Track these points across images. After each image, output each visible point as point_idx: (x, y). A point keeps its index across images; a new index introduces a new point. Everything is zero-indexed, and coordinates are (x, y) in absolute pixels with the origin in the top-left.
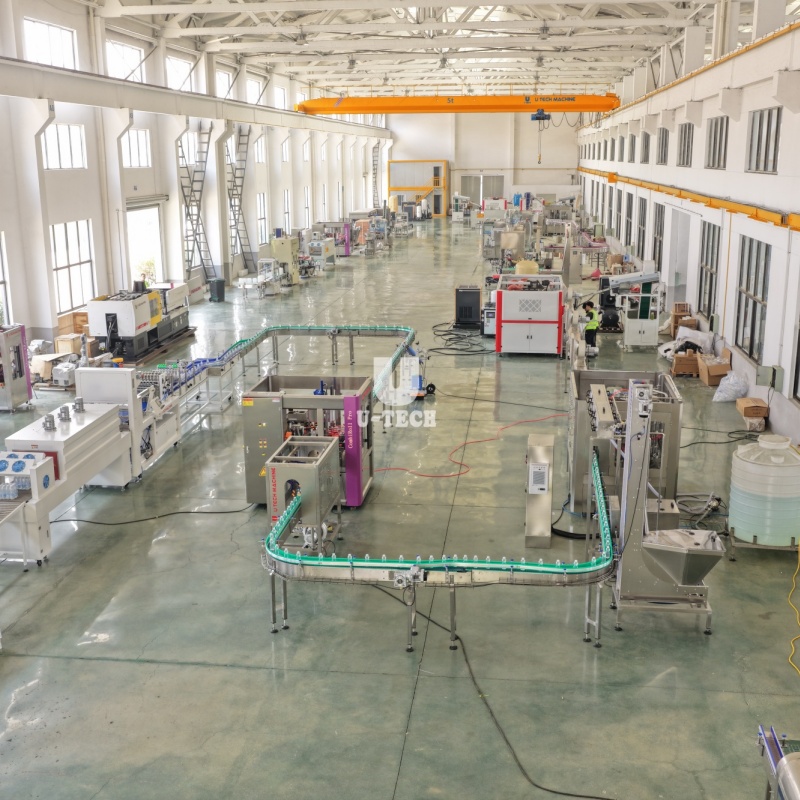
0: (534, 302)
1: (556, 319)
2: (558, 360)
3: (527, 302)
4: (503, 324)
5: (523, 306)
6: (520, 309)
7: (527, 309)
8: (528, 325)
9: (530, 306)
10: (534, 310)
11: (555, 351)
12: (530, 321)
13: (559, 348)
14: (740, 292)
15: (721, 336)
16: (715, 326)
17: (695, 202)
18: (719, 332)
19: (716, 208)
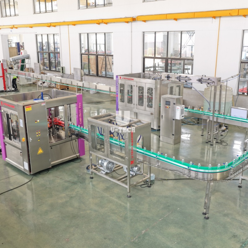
1: (1, 75)
2: (5, 93)
11: (3, 89)
13: (5, 87)
14: (81, 55)
15: (70, 74)
16: (64, 71)
17: (32, 27)
18: (66, 73)
19: (55, 26)
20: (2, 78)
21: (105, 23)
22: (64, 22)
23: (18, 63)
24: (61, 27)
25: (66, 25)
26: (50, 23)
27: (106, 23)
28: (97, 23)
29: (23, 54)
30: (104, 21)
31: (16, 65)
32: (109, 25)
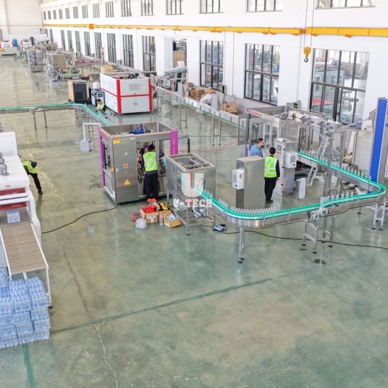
0: (136, 85)
1: (148, 93)
2: (150, 115)
3: (133, 85)
4: (122, 98)
5: (131, 87)
6: (130, 89)
7: (133, 89)
8: (134, 97)
9: (135, 87)
10: (137, 89)
11: (148, 110)
12: (135, 96)
13: (151, 108)
14: (246, 72)
15: (231, 95)
16: (225, 91)
17: (196, 31)
18: (228, 94)
19: (220, 32)
20: (148, 96)
21: (271, 33)
22: (230, 27)
23: (173, 77)
24: (227, 33)
25: (232, 31)
26: (215, 27)
27: (274, 34)
28: (263, 33)
29: (179, 66)
30: (272, 31)
31: (170, 80)
32: (277, 36)
